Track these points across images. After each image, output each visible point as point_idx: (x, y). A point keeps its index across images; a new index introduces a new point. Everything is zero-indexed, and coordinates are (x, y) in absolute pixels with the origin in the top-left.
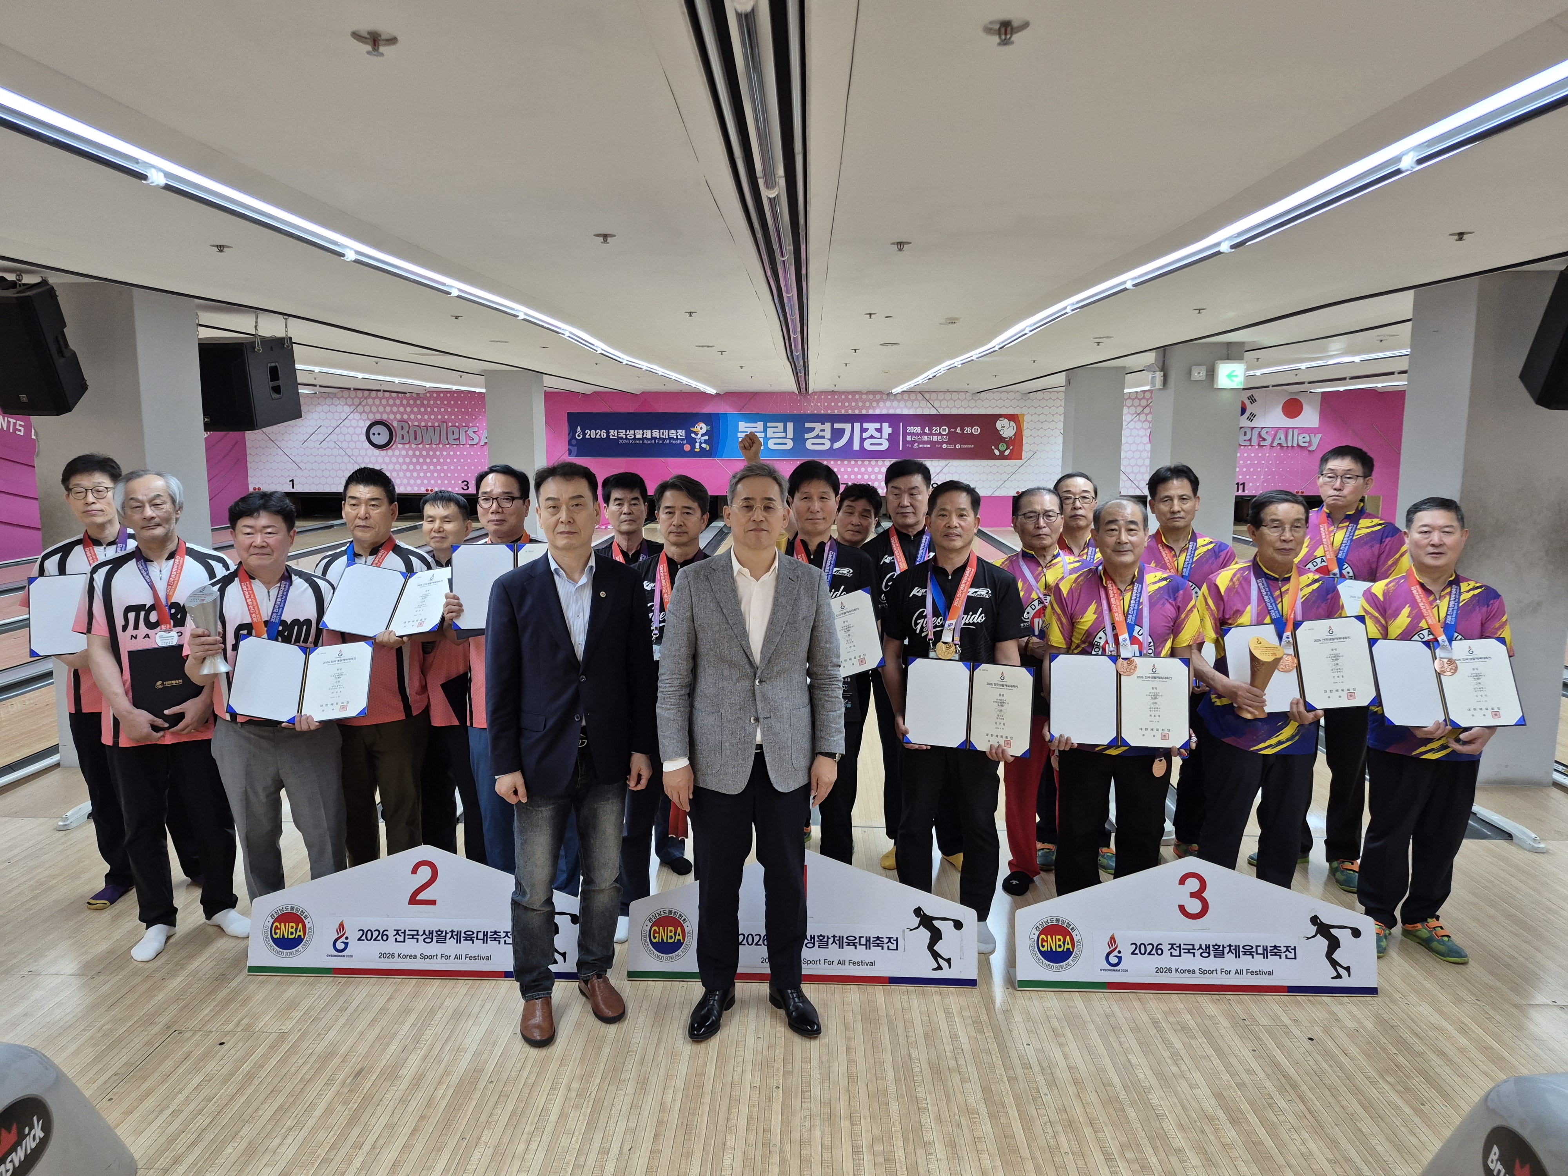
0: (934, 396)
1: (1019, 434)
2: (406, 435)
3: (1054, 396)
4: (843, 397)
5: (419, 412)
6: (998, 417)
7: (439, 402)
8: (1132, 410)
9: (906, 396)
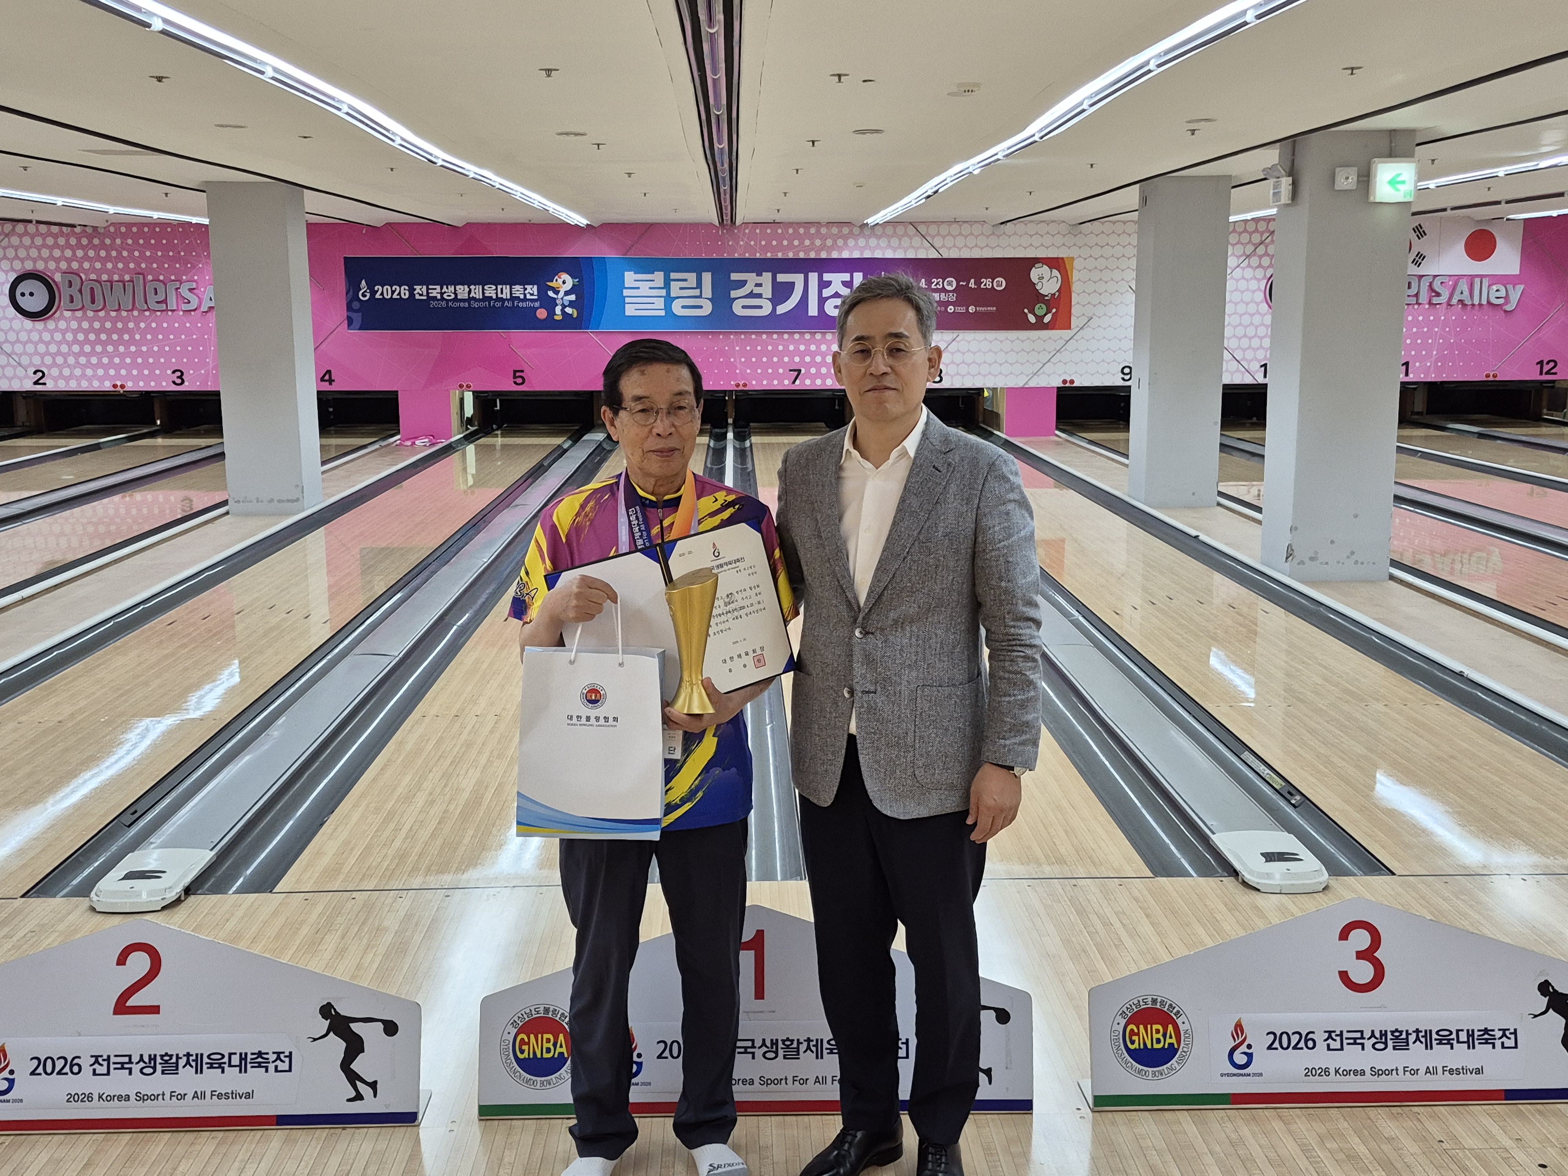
0: (933, 229)
1: (1066, 288)
2: (77, 297)
3: (1119, 228)
4: (791, 231)
5: (98, 258)
6: (1034, 261)
7: (130, 241)
8: (1239, 250)
9: (889, 230)
